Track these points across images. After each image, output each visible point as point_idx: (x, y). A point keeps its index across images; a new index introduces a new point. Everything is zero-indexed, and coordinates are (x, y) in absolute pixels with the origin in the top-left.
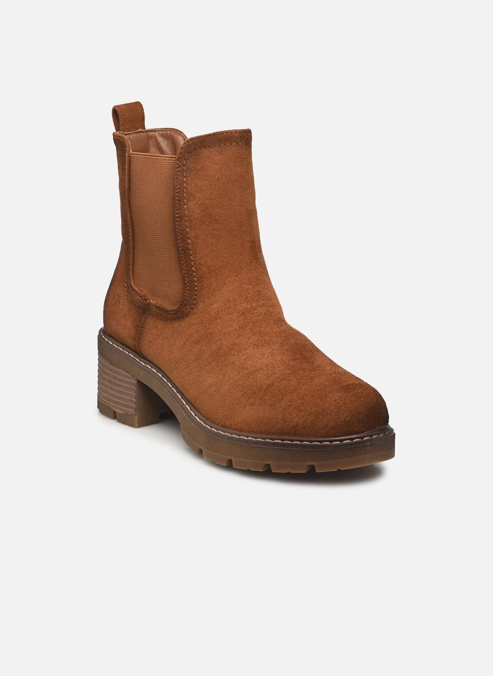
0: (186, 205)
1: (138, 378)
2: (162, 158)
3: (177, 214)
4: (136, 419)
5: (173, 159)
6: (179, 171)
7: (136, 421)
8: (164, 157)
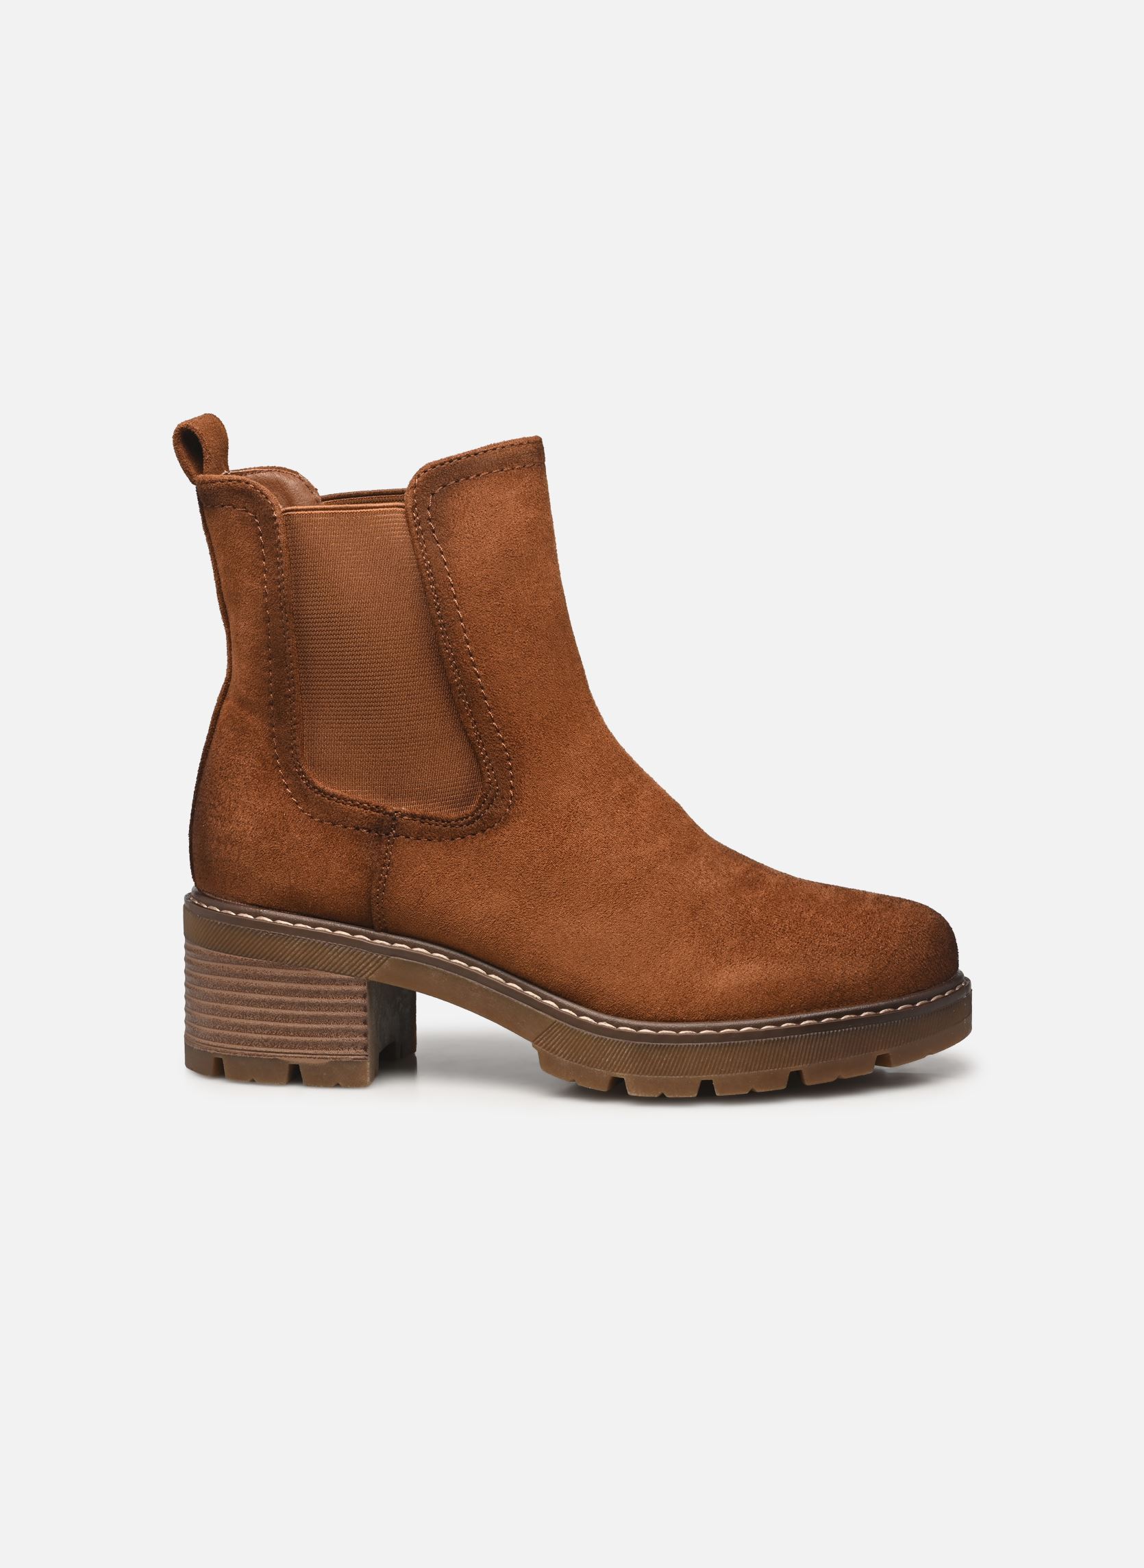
0: (455, 597)
1: (373, 978)
2: (375, 510)
3: (440, 617)
4: (369, 1067)
5: (400, 509)
6: (422, 532)
7: (368, 1071)
8: (378, 507)
